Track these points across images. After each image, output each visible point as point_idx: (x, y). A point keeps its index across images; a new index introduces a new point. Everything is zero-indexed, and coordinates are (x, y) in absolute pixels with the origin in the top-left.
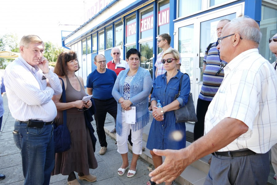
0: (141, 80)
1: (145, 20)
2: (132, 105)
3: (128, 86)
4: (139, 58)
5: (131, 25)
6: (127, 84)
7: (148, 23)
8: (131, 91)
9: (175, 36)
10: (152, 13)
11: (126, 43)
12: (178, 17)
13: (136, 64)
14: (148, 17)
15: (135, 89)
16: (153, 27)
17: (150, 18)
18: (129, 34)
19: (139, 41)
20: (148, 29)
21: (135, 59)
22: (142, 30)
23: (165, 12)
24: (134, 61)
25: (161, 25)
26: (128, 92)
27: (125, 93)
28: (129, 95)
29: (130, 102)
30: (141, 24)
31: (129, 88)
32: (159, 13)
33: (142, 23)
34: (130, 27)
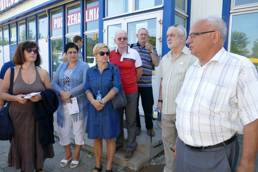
0: (81, 73)
1: (72, 16)
2: (71, 97)
3: (68, 79)
4: (77, 52)
5: (57, 18)
6: (67, 77)
7: (75, 18)
8: (71, 83)
9: (104, 33)
10: (79, 9)
11: (52, 36)
12: (107, 16)
13: (75, 57)
14: (75, 13)
15: (75, 81)
16: (80, 23)
17: (76, 14)
18: (55, 28)
19: (66, 35)
20: (75, 24)
21: (74, 52)
22: (69, 24)
23: (92, 10)
24: (73, 54)
25: (88, 22)
26: (68, 85)
27: (65, 86)
28: (69, 88)
29: (70, 94)
30: (68, 19)
31: (69, 80)
32: (86, 10)
33: (68, 17)
34: (55, 20)
